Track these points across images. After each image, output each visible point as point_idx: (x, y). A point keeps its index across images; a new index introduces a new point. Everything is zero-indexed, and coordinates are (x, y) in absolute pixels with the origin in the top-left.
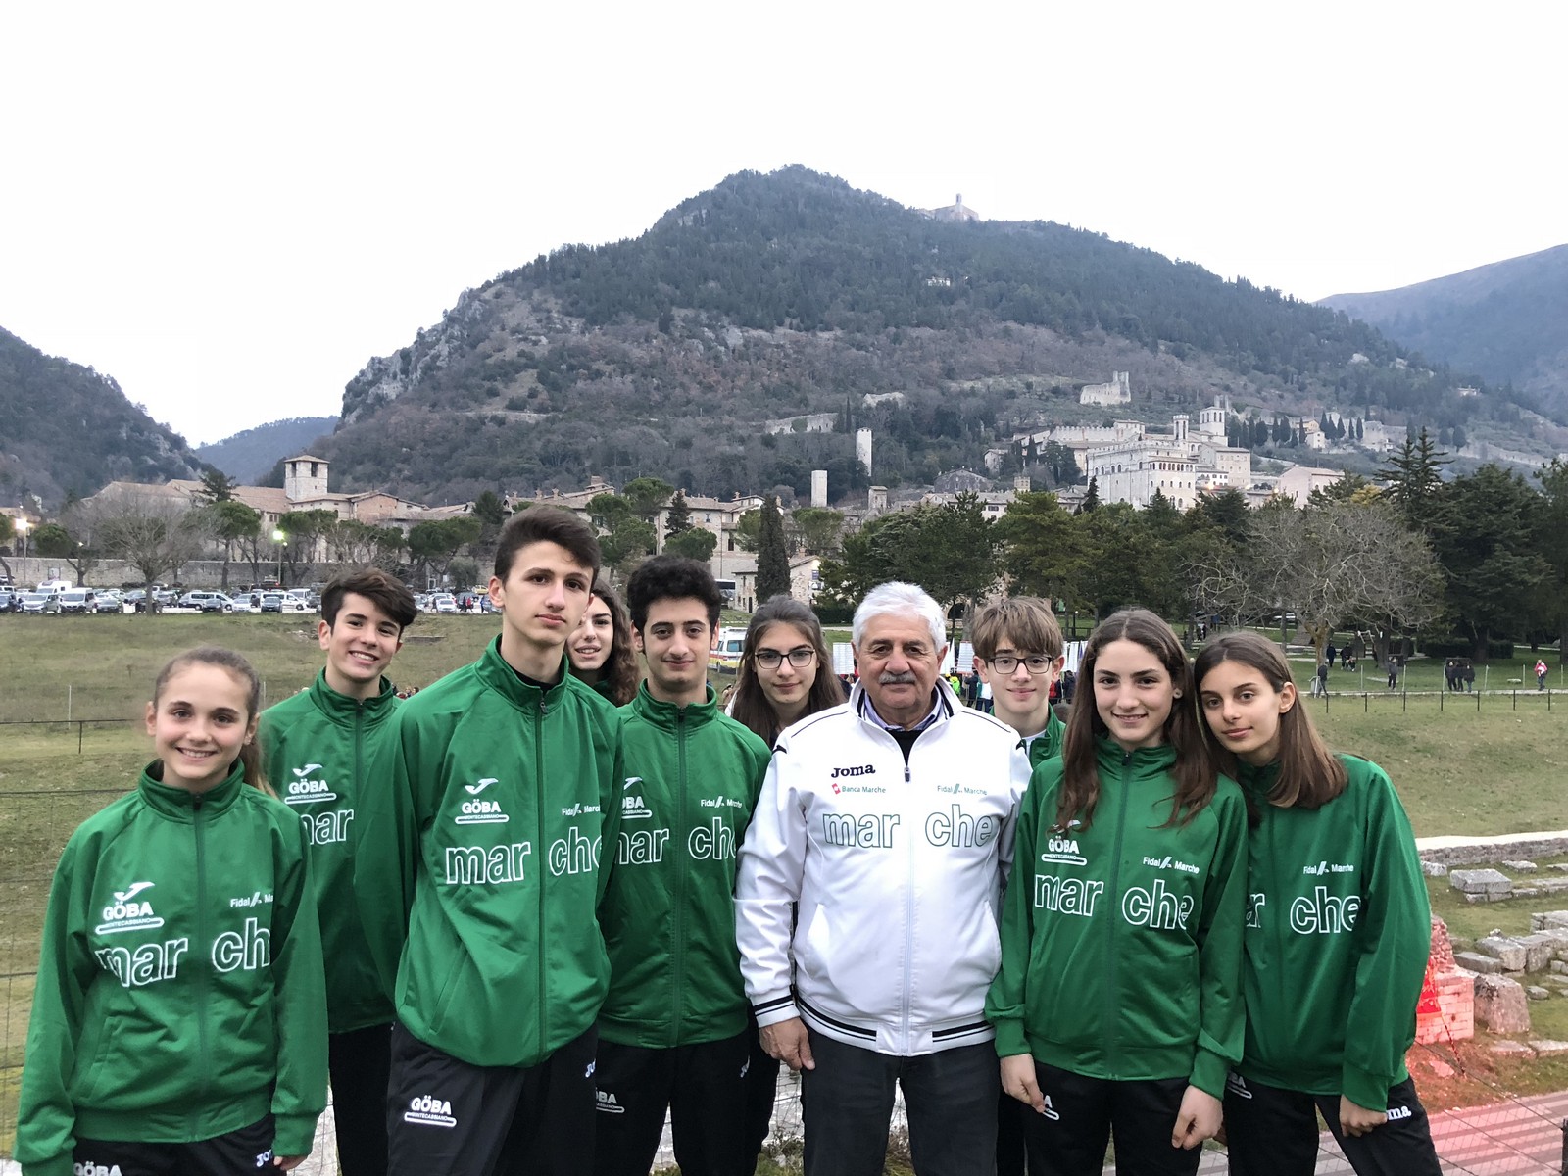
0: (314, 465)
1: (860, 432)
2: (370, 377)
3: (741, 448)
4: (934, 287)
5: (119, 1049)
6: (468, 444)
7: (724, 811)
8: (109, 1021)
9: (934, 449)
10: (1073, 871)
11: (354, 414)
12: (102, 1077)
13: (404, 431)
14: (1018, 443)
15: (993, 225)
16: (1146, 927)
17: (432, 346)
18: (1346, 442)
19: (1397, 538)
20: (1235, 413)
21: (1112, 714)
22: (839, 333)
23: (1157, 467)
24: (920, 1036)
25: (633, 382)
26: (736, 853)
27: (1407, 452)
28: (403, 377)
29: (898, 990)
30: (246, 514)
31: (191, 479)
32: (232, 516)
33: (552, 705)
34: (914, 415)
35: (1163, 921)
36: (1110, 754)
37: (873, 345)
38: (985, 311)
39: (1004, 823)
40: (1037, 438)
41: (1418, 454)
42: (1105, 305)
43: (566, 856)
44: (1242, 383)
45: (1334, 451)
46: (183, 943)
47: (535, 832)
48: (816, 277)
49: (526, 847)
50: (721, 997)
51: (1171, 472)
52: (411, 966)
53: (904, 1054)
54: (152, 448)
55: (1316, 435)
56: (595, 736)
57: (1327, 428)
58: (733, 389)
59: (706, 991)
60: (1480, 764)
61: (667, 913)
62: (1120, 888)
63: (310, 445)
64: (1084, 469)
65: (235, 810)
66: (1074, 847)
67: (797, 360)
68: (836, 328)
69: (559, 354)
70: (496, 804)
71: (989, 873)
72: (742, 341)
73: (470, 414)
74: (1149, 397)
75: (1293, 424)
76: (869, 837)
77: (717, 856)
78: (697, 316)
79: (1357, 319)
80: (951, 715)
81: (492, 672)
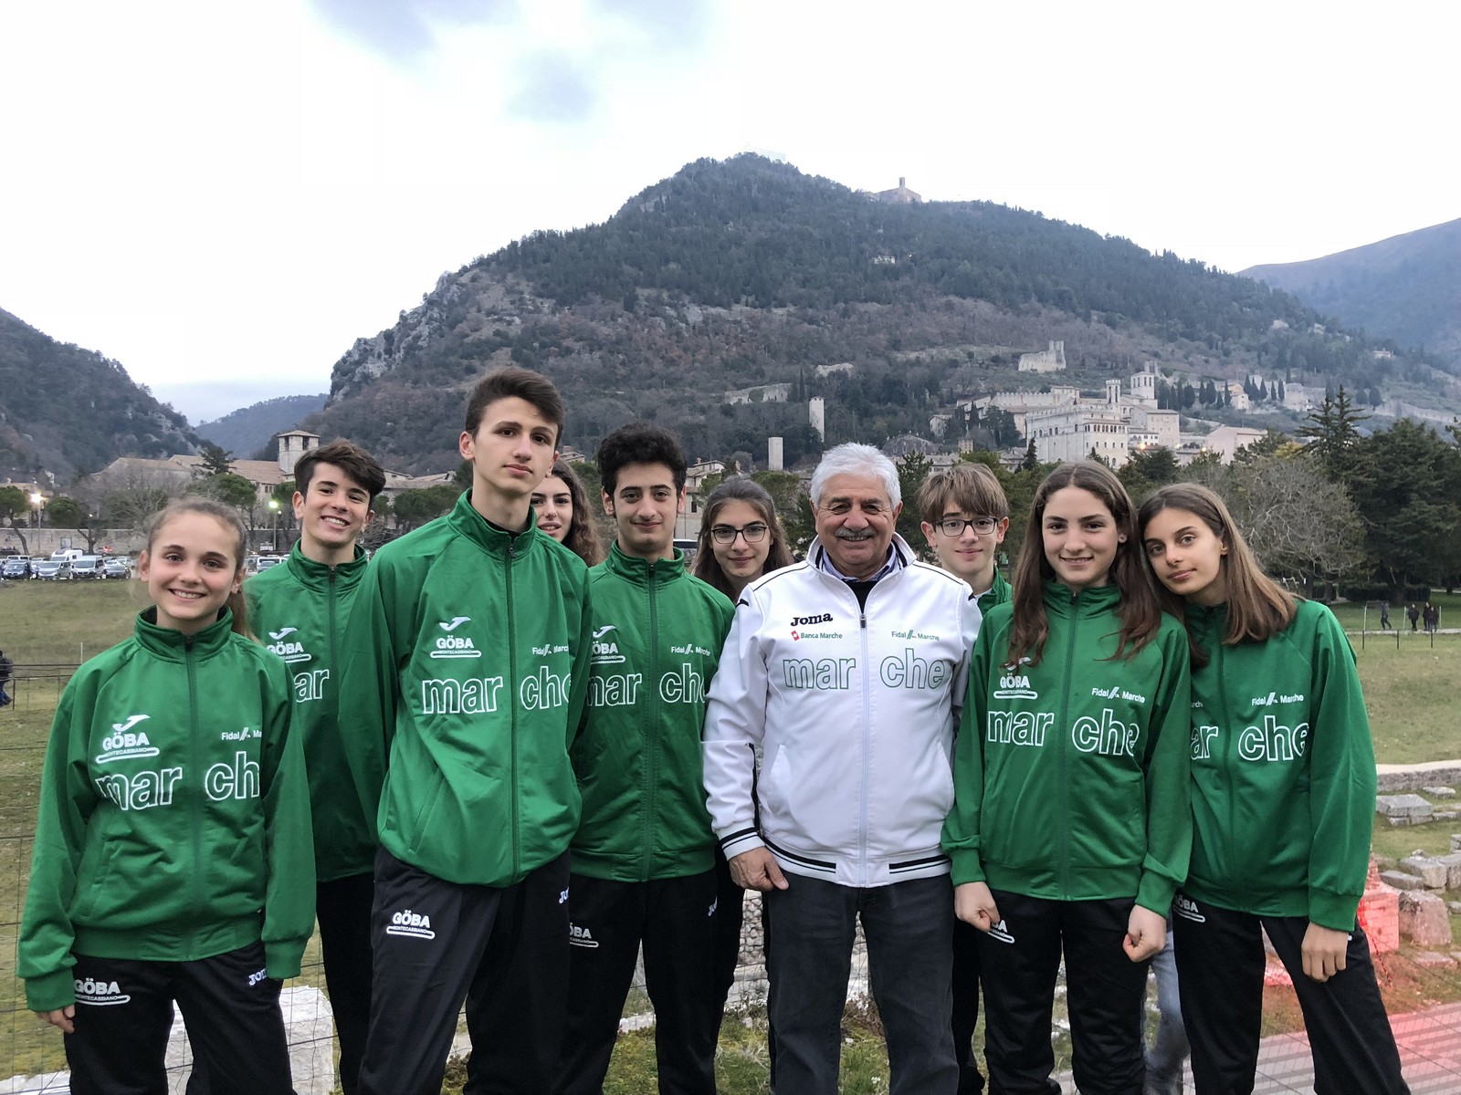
0: (306, 439)
1: (813, 400)
2: (356, 357)
3: (702, 418)
4: (881, 265)
5: (117, 871)
6: (448, 418)
7: (694, 658)
8: (108, 845)
9: (883, 416)
10: (1025, 705)
11: (342, 391)
12: (100, 897)
13: (389, 407)
14: (961, 408)
15: (934, 205)
16: (1096, 753)
17: (414, 327)
18: (1269, 403)
19: (1318, 489)
20: (1164, 378)
21: (1060, 557)
22: (792, 309)
23: (1092, 429)
24: (877, 868)
25: (601, 358)
26: (704, 699)
27: (1327, 409)
28: (387, 356)
29: (855, 823)
30: (243, 485)
31: (192, 454)
32: (229, 487)
33: (520, 553)
34: (863, 384)
35: (1111, 748)
36: (1058, 595)
37: (824, 319)
38: (929, 287)
39: (957, 668)
40: (979, 404)
41: (1336, 411)
42: (1040, 278)
43: (537, 692)
44: (1170, 349)
45: (1258, 411)
46: (178, 772)
47: (506, 668)
48: (770, 257)
49: (499, 682)
50: (688, 834)
51: (1105, 434)
52: (392, 794)
53: (863, 886)
54: (155, 426)
55: (1240, 397)
56: (563, 584)
57: (1250, 390)
58: (694, 361)
59: (674, 827)
60: (1400, 698)
61: (639, 752)
62: (1070, 717)
63: (301, 422)
64: (1023, 432)
65: (225, 654)
66: (1025, 682)
67: (752, 334)
68: (789, 304)
69: (532, 333)
70: (469, 640)
71: (942, 714)
72: (701, 319)
73: (450, 390)
74: (1083, 364)
75: (1219, 387)
76: (826, 680)
77: (687, 698)
78: (659, 296)
79: (1277, 287)
80: (905, 565)
81: (463, 521)
